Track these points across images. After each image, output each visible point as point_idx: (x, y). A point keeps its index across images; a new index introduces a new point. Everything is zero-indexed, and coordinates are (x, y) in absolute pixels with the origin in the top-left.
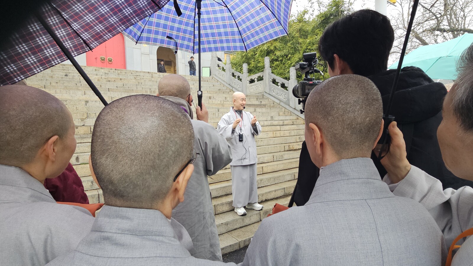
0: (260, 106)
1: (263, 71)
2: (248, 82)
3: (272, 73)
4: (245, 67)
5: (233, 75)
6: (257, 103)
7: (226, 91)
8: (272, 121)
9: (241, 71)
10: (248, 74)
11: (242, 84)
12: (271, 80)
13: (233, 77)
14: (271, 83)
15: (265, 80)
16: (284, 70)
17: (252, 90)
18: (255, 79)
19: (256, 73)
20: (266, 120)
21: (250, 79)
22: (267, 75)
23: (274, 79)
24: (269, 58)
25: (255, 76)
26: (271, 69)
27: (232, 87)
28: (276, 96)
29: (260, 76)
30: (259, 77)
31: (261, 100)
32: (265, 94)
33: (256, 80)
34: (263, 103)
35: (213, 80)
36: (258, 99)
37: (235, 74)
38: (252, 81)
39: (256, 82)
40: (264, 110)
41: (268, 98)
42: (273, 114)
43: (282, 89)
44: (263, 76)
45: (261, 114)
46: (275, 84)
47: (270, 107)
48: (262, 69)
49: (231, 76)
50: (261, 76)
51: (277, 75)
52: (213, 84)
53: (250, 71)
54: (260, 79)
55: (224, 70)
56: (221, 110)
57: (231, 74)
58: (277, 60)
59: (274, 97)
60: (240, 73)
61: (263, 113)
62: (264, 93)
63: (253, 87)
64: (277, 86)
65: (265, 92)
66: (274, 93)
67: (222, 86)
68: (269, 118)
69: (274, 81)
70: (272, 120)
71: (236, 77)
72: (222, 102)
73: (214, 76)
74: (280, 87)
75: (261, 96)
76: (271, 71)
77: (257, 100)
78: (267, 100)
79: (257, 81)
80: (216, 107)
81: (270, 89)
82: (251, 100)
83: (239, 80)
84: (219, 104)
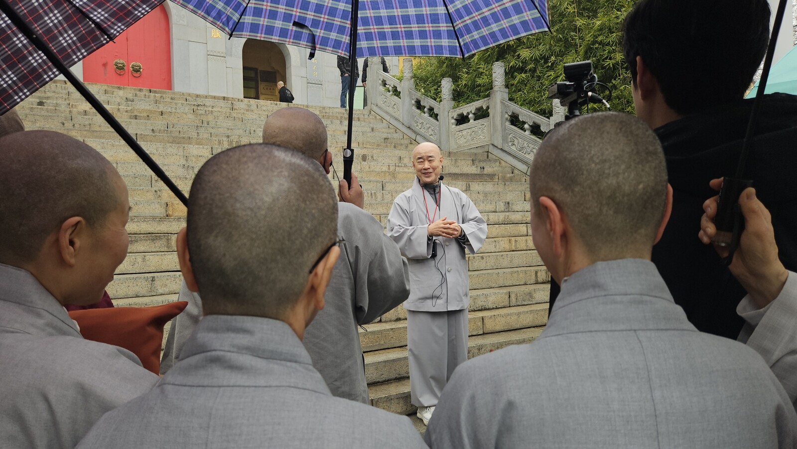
0: (480, 177)
1: (488, 96)
2: (453, 121)
3: (511, 99)
4: (447, 85)
5: (419, 105)
6: (473, 170)
7: (402, 141)
8: (507, 214)
9: (437, 96)
10: (453, 102)
11: (439, 127)
12: (507, 116)
13: (419, 111)
14: (508, 124)
15: (493, 117)
16: (539, 92)
17: (462, 141)
18: (468, 114)
19: (473, 101)
20: (493, 210)
21: (458, 115)
22: (499, 106)
23: (513, 113)
24: (503, 64)
25: (469, 108)
26: (507, 90)
27: (415, 132)
28: (520, 154)
29: (482, 107)
30: (479, 109)
31: (482, 165)
32: (491, 149)
33: (471, 116)
34: (488, 170)
35: (371, 117)
36: (477, 162)
37: (422, 104)
38: (462, 120)
39: (472, 121)
40: (489, 187)
41: (499, 160)
42: (509, 197)
43: (533, 137)
44: (488, 108)
45: (481, 197)
46: (515, 126)
47: (504, 180)
48: (487, 90)
49: (414, 108)
50: (485, 108)
51: (521, 105)
52: (371, 125)
53: (458, 96)
54: (482, 114)
55: (396, 92)
56: (389, 187)
57: (413, 102)
58: (522, 70)
59: (515, 157)
60: (435, 99)
61: (486, 195)
62: (491, 147)
63: (464, 133)
64: (522, 132)
65: (493, 145)
66: (513, 148)
67: (393, 130)
68: (501, 206)
69: (515, 120)
70: (508, 211)
71: (426, 109)
72: (392, 168)
73: (375, 108)
74: (528, 133)
75: (483, 155)
76: (506, 96)
77: (473, 164)
78: (498, 164)
79: (475, 120)
80: (378, 179)
81: (505, 139)
82: (460, 163)
83: (431, 116)
84: (385, 172)
